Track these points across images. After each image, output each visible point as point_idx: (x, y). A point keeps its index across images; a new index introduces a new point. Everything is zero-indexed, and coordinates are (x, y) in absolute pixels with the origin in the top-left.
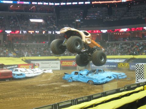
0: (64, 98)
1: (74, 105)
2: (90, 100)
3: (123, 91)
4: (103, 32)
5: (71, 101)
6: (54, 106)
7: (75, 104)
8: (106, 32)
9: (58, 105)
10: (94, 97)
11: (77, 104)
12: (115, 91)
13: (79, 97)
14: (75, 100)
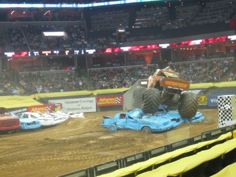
0: (105, 157)
1: (121, 168)
2: (147, 159)
3: (200, 141)
4: (163, 47)
5: (116, 162)
6: (90, 172)
7: (124, 167)
8: (168, 47)
9: (96, 169)
10: (153, 153)
11: (127, 166)
12: (186, 142)
13: (130, 155)
14: (122, 159)
